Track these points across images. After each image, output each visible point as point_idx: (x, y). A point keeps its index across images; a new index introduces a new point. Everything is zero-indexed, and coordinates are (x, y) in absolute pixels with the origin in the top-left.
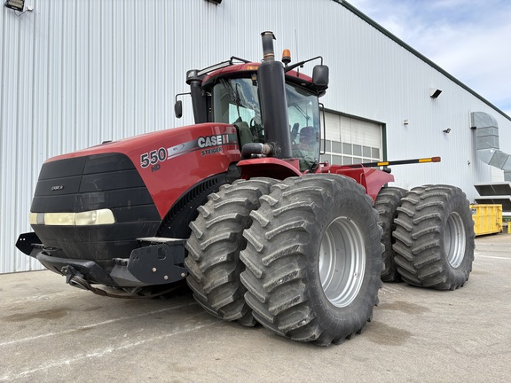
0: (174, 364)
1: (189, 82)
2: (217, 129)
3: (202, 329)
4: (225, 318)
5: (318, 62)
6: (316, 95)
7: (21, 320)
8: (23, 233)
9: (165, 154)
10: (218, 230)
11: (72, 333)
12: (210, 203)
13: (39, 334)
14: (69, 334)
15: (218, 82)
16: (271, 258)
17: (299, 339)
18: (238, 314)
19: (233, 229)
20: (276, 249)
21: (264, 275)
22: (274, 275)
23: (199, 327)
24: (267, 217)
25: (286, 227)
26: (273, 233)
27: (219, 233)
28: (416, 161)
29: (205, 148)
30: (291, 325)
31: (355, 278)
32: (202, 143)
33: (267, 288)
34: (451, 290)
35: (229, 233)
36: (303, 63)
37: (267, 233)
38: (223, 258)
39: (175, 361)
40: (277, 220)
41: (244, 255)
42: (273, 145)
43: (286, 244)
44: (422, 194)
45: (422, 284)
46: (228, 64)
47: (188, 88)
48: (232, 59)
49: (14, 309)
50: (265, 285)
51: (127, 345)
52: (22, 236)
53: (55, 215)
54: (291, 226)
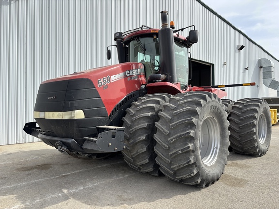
0: (120, 197)
1: (115, 39)
2: (134, 66)
3: (129, 176)
4: (142, 171)
5: (192, 29)
6: (186, 47)
7: (27, 170)
8: (27, 122)
9: (110, 79)
10: (140, 122)
11: (58, 177)
12: (133, 107)
13: (39, 179)
14: (56, 178)
15: (133, 39)
16: (174, 138)
17: (188, 184)
18: (150, 169)
19: (148, 122)
20: (176, 134)
21: (169, 148)
22: (175, 148)
23: (127, 175)
24: (170, 115)
25: (183, 121)
26: (174, 125)
27: (140, 124)
28: (241, 85)
29: (129, 76)
30: (184, 176)
31: (215, 150)
32: (128, 73)
33: (171, 155)
34: (260, 156)
35: (146, 124)
36: (183, 29)
37: (171, 125)
38: (143, 138)
39: (120, 195)
40: (176, 117)
41: (156, 136)
42: (167, 75)
43: (182, 131)
44: (245, 103)
45: (244, 153)
46: (140, 29)
47: (114, 43)
48: (142, 26)
49: (21, 164)
50: (170, 154)
51: (90, 185)
52: (26, 124)
53: (51, 113)
54: (185, 121)
